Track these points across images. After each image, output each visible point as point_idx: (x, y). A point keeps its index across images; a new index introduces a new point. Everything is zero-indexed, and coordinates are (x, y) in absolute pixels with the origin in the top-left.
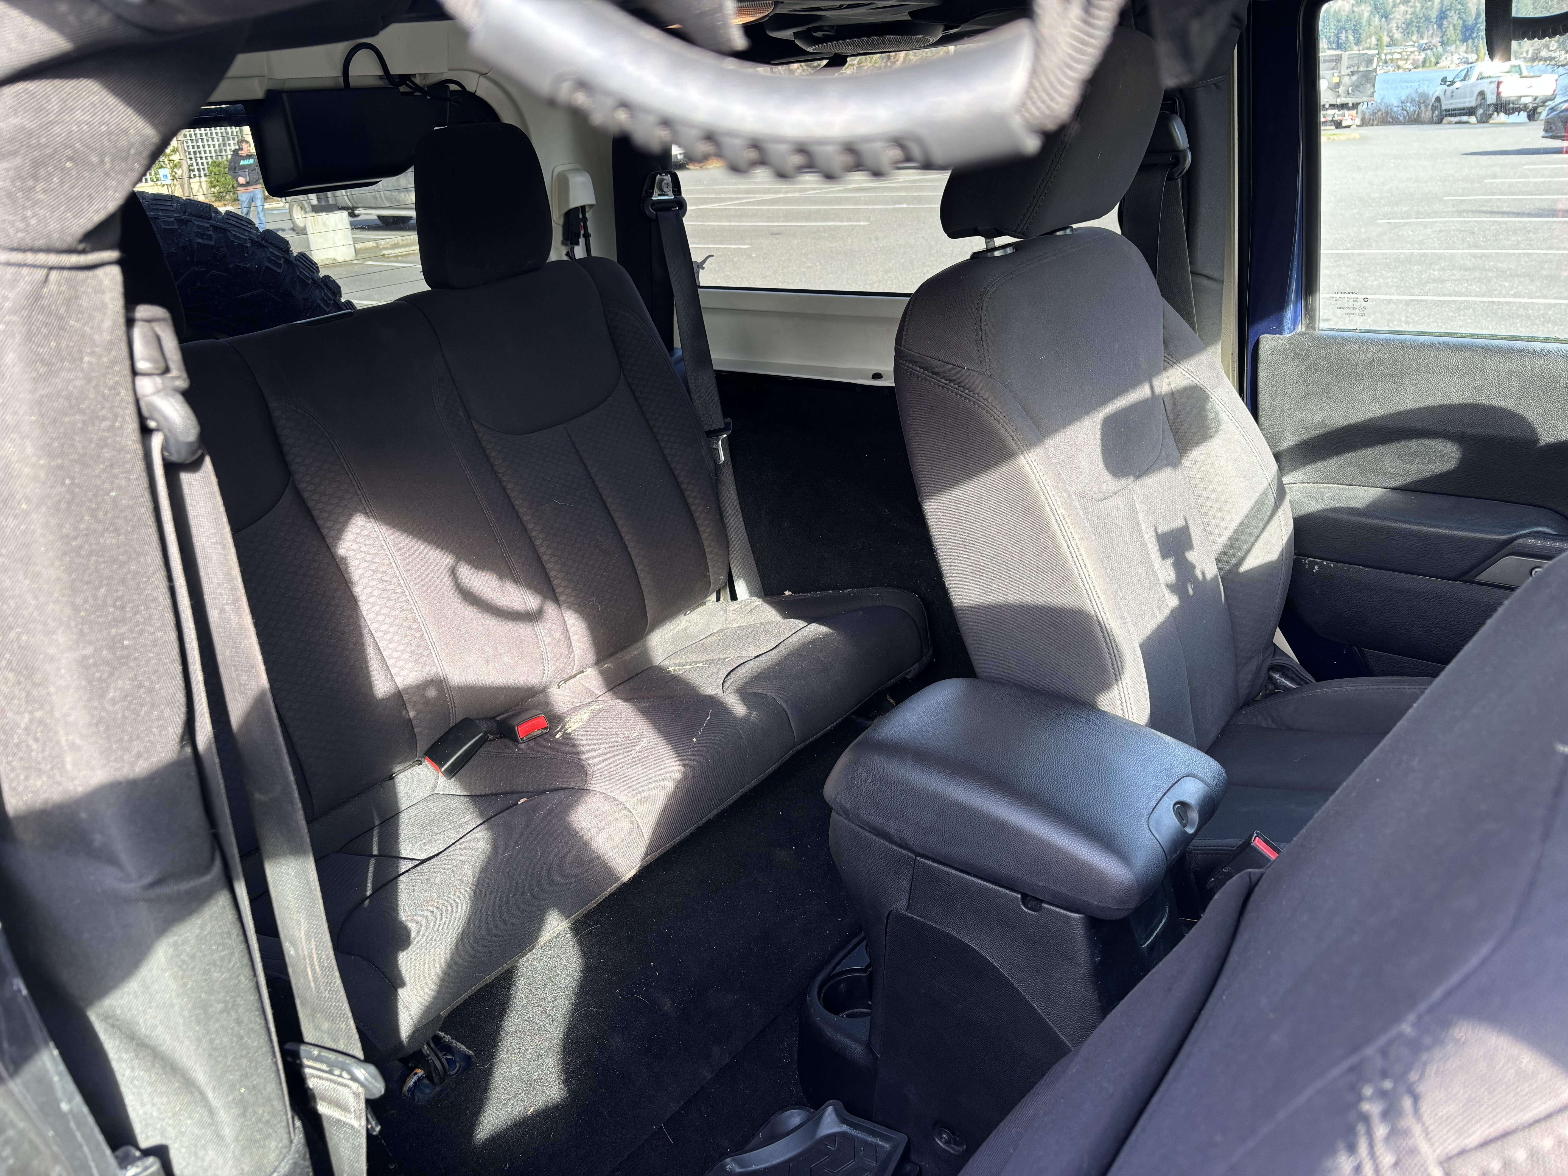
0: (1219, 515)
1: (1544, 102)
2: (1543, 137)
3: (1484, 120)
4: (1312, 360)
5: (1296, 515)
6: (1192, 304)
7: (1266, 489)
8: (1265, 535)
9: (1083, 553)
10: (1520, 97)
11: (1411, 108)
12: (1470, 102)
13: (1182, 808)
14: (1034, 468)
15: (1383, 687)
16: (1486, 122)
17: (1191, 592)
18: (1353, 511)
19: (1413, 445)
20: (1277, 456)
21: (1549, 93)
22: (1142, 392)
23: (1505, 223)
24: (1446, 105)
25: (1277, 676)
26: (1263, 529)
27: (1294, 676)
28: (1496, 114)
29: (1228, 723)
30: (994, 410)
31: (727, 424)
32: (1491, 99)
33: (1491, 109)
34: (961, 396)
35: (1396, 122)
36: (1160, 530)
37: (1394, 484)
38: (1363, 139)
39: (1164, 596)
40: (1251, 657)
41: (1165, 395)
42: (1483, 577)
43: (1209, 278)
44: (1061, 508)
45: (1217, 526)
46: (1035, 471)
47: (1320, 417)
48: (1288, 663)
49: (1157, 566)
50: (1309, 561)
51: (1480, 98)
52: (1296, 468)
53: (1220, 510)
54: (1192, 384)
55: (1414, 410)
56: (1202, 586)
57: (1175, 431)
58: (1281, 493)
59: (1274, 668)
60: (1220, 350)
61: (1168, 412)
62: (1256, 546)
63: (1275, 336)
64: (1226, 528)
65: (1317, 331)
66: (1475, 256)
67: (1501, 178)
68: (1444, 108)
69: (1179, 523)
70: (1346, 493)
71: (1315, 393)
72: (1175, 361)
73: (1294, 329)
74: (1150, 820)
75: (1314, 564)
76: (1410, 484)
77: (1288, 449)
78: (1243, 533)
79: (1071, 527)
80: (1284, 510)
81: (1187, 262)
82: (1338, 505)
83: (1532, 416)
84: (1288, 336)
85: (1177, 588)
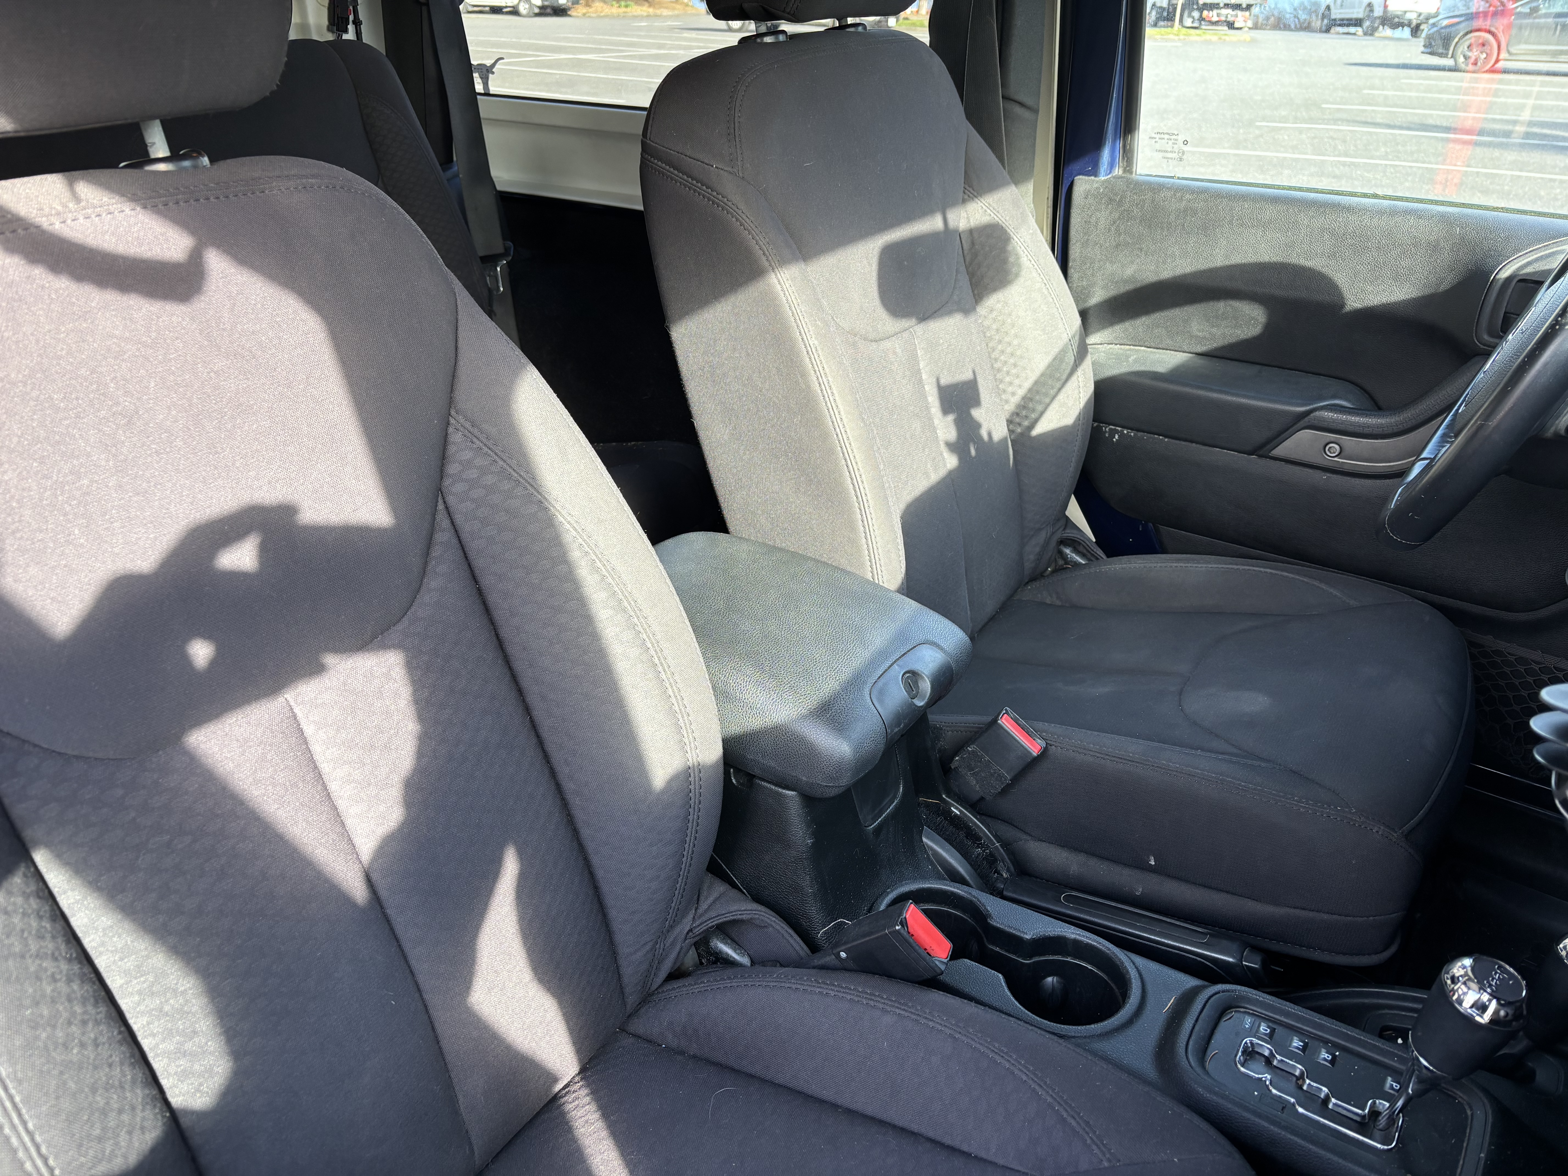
0: (1014, 371)
1: (1427, 19)
2: (1423, 53)
3: (1370, 32)
4: (1126, 206)
5: (1099, 378)
6: (1002, 133)
7: (1066, 346)
8: (1061, 397)
9: (835, 392)
10: (1405, 12)
11: (1303, 16)
12: (1358, 13)
13: (912, 678)
14: (786, 289)
15: (1172, 564)
16: (1372, 35)
17: (973, 452)
18: (1155, 376)
19: (1221, 306)
20: (1084, 314)
21: (1433, 11)
22: (933, 224)
23: (1376, 134)
24: (1336, 14)
25: (1068, 551)
26: (1060, 390)
27: (1085, 551)
28: (1381, 27)
29: (1010, 597)
30: (745, 218)
31: (507, 249)
32: (1378, 12)
33: (1378, 22)
34: (709, 199)
35: (1286, 28)
36: (943, 382)
37: (1200, 349)
38: (1253, 41)
39: (941, 455)
40: (1040, 529)
41: (963, 232)
42: (1279, 451)
43: (1022, 104)
44: (813, 339)
45: (1011, 383)
46: (786, 292)
47: (1129, 271)
48: (1079, 537)
49: (936, 422)
50: (1110, 429)
51: (1368, 9)
52: (1103, 326)
53: (1015, 365)
54: (993, 221)
55: (1224, 267)
56: (987, 448)
57: (971, 275)
58: (1082, 351)
59: (1064, 542)
60: (1032, 191)
61: (966, 252)
62: (1051, 408)
63: (1090, 178)
64: (1020, 386)
65: (1134, 175)
66: (1344, 164)
67: (1378, 89)
68: (1333, 17)
69: (967, 376)
70: (1152, 356)
71: (1127, 244)
72: (976, 194)
73: (1110, 172)
74: (873, 689)
75: (1113, 433)
76: (1216, 349)
77: (1096, 306)
78: (1038, 392)
79: (824, 362)
80: (1083, 370)
81: (998, 84)
82: (1142, 368)
83: (1341, 279)
84: (1103, 178)
85: (958, 447)
